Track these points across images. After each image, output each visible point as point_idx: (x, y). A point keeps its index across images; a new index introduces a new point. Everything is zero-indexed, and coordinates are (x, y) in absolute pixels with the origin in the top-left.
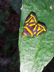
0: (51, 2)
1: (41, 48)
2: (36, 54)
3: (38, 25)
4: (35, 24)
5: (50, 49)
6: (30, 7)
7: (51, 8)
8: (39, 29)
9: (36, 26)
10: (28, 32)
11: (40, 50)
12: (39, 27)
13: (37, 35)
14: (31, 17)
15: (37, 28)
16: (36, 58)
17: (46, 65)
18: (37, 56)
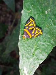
0: (47, 7)
1: (37, 49)
2: (33, 53)
3: (36, 28)
4: (33, 28)
5: (45, 50)
6: (29, 11)
7: (46, 12)
8: (37, 32)
9: (34, 29)
10: (27, 34)
11: (36, 50)
12: (37, 30)
13: (35, 37)
14: (30, 21)
15: (35, 31)
16: (33, 56)
17: (41, 63)
18: (33, 55)
